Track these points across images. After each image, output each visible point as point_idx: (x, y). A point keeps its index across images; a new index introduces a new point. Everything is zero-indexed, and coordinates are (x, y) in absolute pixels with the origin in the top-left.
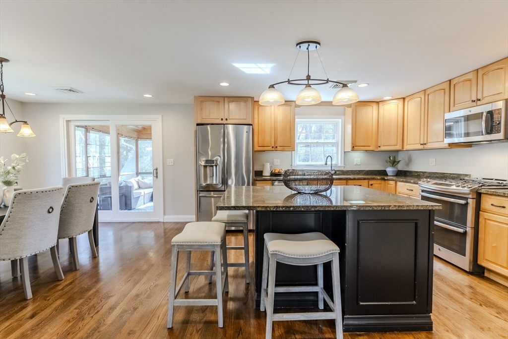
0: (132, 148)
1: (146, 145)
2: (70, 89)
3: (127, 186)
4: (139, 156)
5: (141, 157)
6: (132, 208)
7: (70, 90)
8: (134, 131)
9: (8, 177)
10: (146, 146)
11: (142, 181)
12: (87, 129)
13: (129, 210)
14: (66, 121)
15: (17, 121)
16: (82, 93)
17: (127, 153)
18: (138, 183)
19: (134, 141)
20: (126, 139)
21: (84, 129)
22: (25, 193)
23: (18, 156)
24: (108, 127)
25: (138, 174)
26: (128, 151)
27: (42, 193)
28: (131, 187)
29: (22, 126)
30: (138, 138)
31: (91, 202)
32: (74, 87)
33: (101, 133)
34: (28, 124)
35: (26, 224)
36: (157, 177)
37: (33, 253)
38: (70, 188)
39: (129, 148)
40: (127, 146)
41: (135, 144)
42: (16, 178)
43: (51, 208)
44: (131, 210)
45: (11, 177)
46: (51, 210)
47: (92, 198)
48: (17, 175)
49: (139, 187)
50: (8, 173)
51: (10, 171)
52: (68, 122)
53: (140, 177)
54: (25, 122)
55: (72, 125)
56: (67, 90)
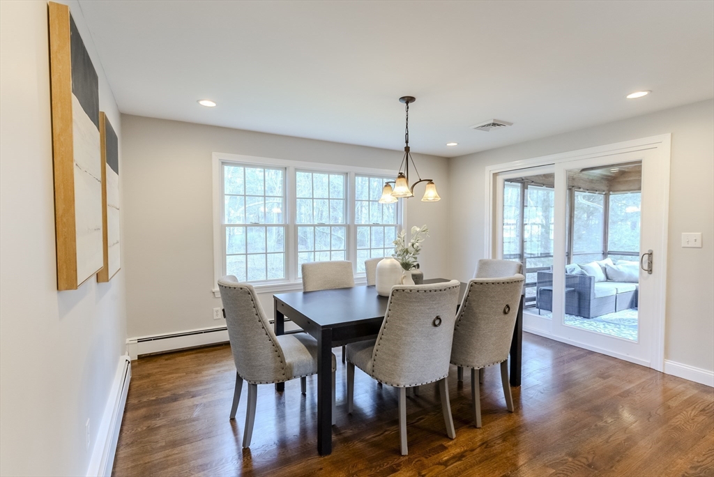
0: (597, 209)
1: (624, 202)
2: (492, 122)
3: (583, 276)
4: (610, 221)
5: (614, 223)
6: (591, 315)
7: (494, 124)
8: (603, 178)
9: (407, 257)
10: (625, 204)
11: (614, 267)
12: (524, 183)
13: (584, 317)
14: (494, 174)
15: (421, 181)
16: (510, 124)
17: (588, 217)
18: (605, 270)
19: (602, 197)
20: (587, 194)
21: (519, 184)
22: (403, 291)
23: (418, 229)
24: (551, 176)
25: (605, 254)
26: (590, 214)
27: (425, 294)
28: (590, 278)
29: (427, 186)
30: (609, 191)
31: (505, 313)
32: (500, 117)
33: (544, 187)
34: (433, 183)
35: (404, 338)
36: (650, 271)
37: (413, 383)
38: (471, 286)
39: (592, 209)
40: (588, 206)
41: (602, 202)
42: (414, 260)
43: (438, 318)
44: (588, 318)
45: (409, 259)
46: (437, 322)
47: (508, 306)
48: (416, 256)
49: (607, 278)
50: (407, 251)
51: (409, 250)
52: (495, 175)
53: (609, 261)
54: (430, 181)
55: (500, 179)
56: (489, 125)
